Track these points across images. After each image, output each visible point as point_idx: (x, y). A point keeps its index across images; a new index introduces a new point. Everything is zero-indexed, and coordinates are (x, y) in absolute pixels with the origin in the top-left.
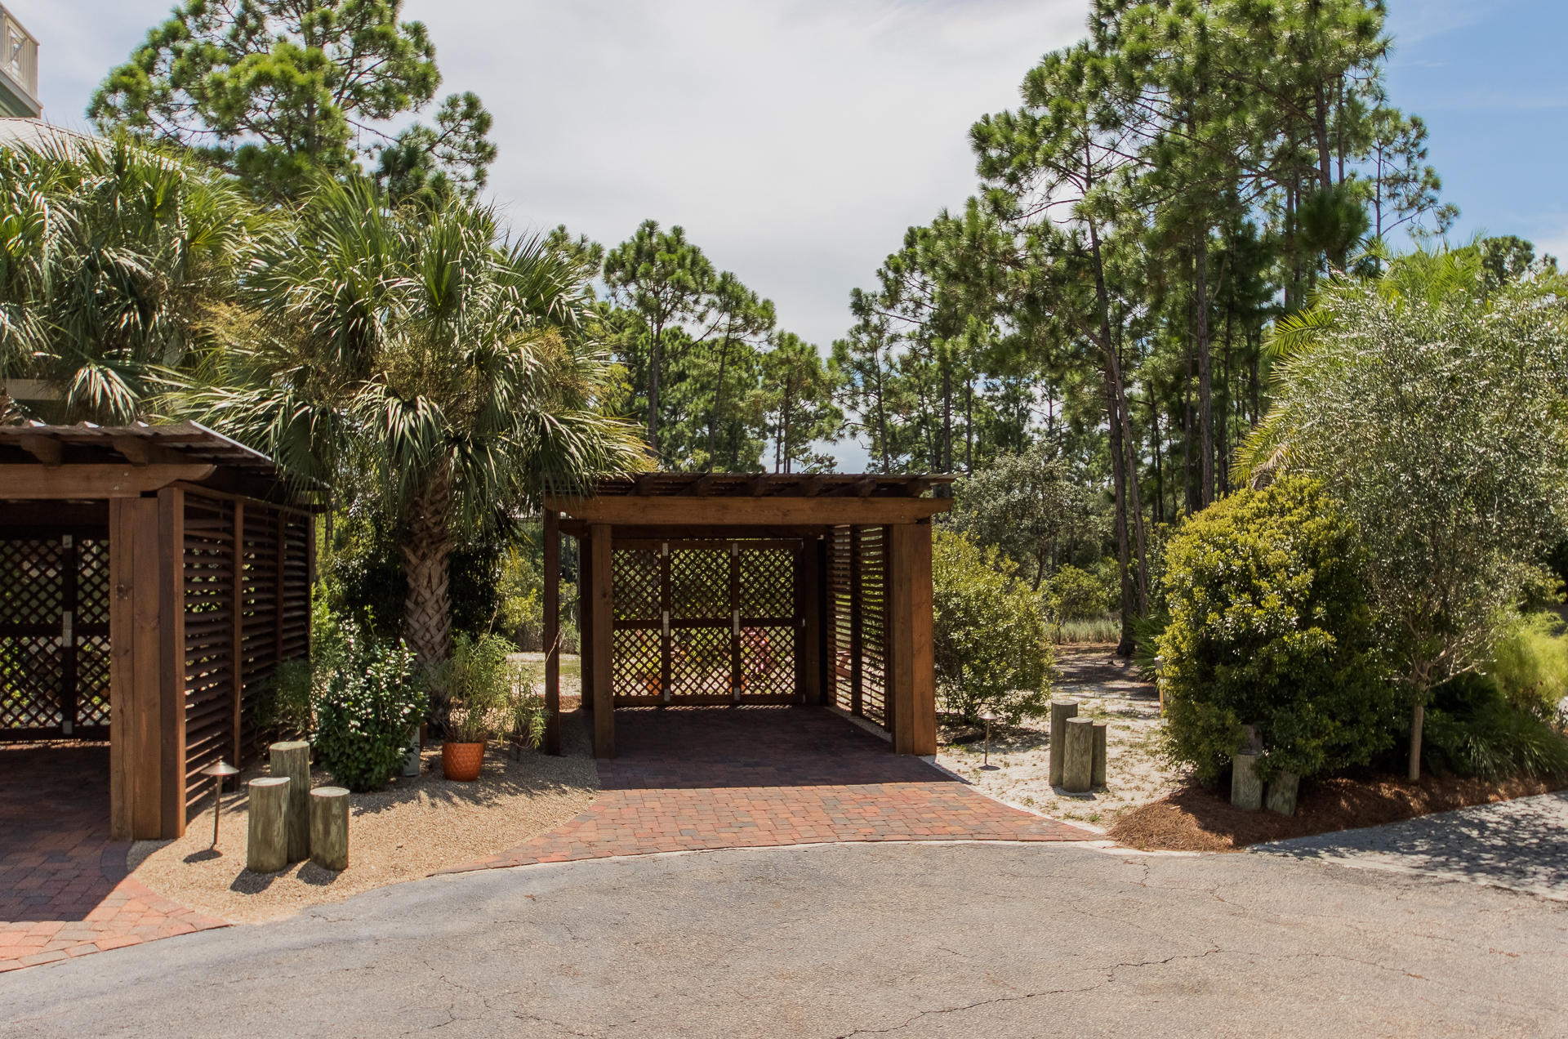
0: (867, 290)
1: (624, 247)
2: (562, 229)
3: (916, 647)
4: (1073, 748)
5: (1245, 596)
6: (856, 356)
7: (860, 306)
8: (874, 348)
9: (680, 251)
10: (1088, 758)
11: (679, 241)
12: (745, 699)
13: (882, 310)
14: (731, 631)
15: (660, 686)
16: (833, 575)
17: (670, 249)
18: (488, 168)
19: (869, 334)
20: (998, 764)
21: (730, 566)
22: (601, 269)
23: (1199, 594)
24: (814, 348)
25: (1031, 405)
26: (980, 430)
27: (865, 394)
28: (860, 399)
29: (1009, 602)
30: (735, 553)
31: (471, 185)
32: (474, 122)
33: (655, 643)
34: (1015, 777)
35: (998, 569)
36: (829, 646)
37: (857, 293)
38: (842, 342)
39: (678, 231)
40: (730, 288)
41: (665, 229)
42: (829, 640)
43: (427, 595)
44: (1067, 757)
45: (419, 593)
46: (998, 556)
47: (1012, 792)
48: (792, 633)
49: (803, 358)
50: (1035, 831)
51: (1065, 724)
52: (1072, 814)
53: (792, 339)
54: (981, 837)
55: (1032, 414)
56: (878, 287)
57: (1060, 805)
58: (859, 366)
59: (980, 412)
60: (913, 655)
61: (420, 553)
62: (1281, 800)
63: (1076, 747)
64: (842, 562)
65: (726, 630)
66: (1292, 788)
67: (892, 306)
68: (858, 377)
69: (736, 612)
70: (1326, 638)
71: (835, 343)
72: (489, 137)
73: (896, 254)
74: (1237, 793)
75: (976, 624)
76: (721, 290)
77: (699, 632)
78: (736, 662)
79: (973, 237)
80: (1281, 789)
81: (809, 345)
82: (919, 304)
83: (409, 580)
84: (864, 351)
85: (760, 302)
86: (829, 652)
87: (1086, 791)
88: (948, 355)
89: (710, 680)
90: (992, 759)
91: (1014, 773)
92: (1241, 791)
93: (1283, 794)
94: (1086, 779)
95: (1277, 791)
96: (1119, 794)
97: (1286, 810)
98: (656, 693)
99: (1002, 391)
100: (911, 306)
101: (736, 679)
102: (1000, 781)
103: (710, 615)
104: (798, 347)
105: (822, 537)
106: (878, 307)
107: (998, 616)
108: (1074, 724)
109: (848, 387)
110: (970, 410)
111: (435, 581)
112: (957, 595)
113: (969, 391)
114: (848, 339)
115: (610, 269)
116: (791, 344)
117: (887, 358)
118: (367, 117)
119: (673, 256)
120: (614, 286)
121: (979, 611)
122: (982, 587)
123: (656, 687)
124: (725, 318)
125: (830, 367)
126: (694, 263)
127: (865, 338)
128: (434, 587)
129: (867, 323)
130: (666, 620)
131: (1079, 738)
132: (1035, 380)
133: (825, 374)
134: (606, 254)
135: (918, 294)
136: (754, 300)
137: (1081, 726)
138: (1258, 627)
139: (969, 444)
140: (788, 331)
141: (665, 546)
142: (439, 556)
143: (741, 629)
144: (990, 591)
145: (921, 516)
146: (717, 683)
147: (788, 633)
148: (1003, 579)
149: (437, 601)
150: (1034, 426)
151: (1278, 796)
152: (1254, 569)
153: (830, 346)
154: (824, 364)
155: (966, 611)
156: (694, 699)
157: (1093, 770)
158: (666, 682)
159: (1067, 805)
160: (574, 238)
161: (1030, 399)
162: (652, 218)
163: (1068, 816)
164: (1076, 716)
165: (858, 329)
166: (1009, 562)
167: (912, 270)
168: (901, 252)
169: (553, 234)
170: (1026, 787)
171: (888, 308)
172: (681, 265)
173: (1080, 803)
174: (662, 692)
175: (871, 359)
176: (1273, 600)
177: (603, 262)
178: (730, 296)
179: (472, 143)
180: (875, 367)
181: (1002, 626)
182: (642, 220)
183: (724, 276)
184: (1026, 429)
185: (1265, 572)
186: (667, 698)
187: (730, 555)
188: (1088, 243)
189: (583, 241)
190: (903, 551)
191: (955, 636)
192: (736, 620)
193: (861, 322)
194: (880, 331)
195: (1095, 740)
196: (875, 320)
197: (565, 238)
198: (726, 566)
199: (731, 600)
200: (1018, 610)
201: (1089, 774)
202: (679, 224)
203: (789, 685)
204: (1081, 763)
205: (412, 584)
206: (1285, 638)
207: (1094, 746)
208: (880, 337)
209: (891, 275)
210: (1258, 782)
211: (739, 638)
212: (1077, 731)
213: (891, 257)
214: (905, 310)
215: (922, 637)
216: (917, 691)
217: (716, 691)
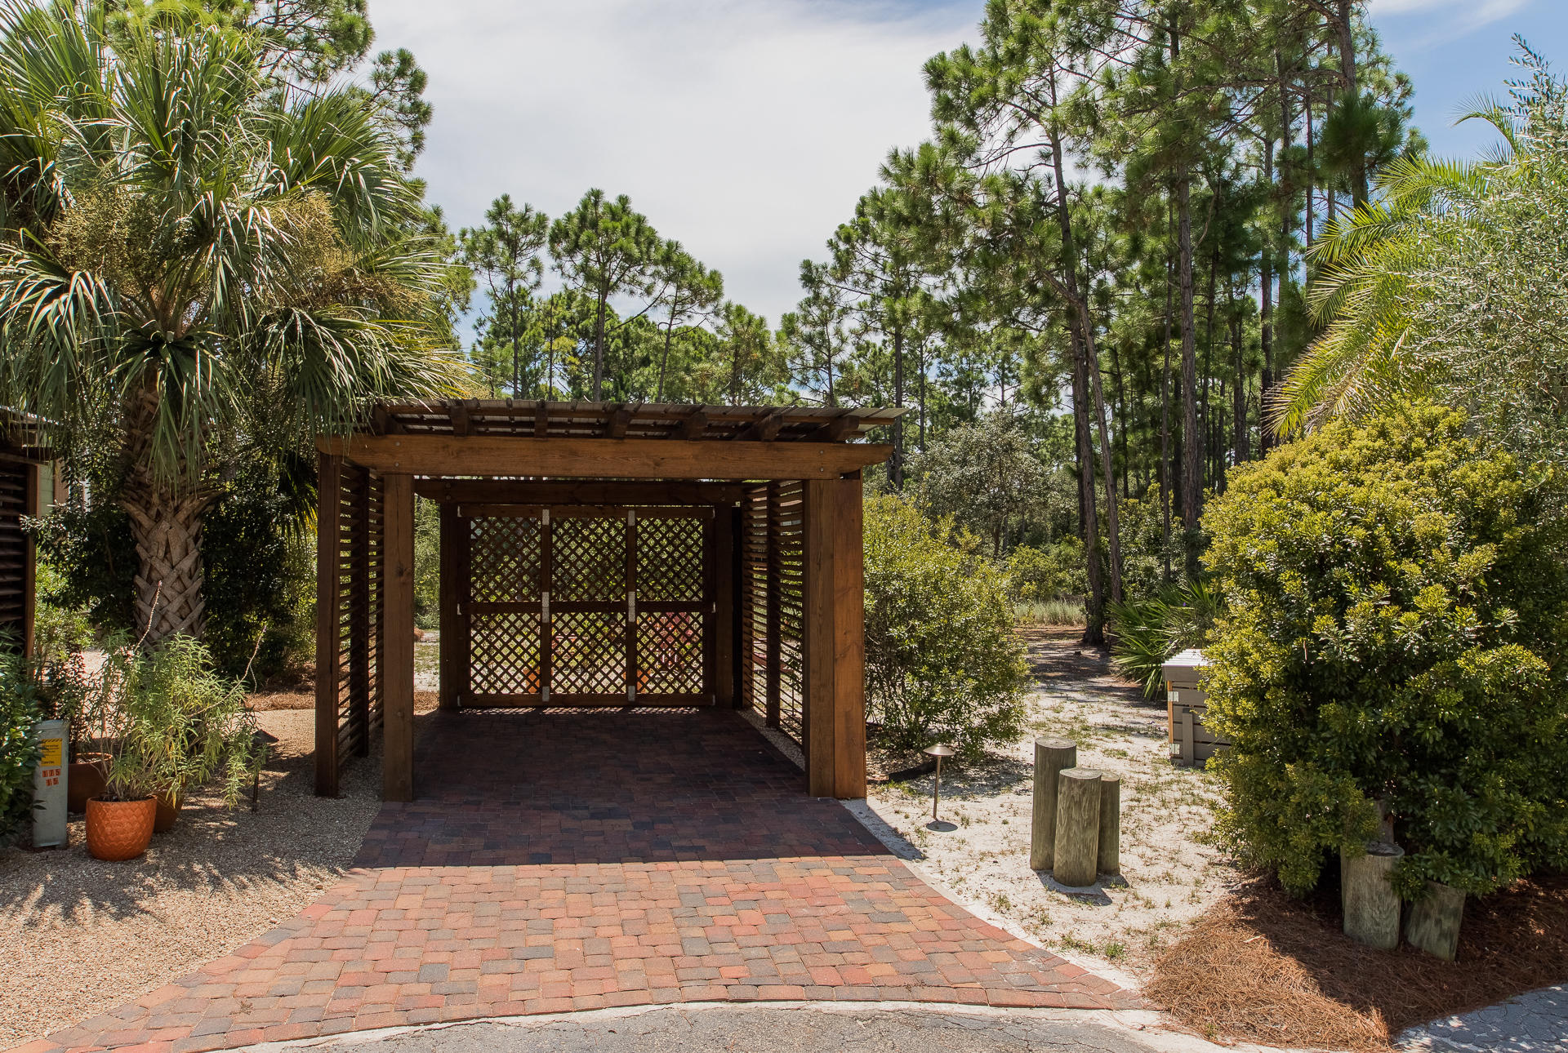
0: (816, 261)
1: (569, 217)
2: (506, 198)
3: (839, 648)
4: (1070, 818)
5: (1380, 588)
6: (806, 330)
7: (810, 277)
8: (824, 322)
9: (625, 218)
10: (1093, 834)
11: (624, 210)
12: (643, 700)
13: (833, 282)
14: (626, 617)
15: (538, 683)
16: (751, 551)
17: (614, 216)
18: (425, 129)
19: (820, 308)
20: (955, 820)
21: (625, 538)
22: (547, 239)
23: (1292, 584)
24: (762, 320)
25: (983, 390)
26: (933, 415)
27: (816, 369)
28: (810, 373)
29: (968, 587)
30: (631, 522)
31: (408, 148)
32: (409, 80)
33: (532, 631)
34: (979, 847)
35: (953, 542)
36: (745, 637)
37: (807, 265)
38: (792, 315)
39: (623, 200)
40: (675, 258)
41: (610, 197)
42: (745, 629)
43: (164, 569)
44: (1060, 831)
45: (152, 568)
46: (952, 529)
47: (975, 880)
48: (701, 619)
49: (752, 330)
50: (1016, 979)
51: (1056, 779)
52: (1076, 938)
53: (740, 311)
54: (924, 993)
55: (985, 399)
56: (828, 258)
57: (1052, 914)
58: (809, 340)
59: (932, 397)
60: (835, 660)
61: (153, 512)
62: (1434, 934)
63: (1075, 815)
64: (760, 535)
65: (620, 616)
66: (1454, 913)
67: (843, 279)
68: (808, 351)
69: (632, 595)
70: (1529, 662)
71: (784, 316)
72: (425, 97)
73: (848, 224)
74: (1357, 918)
75: (920, 615)
76: (666, 260)
77: (586, 617)
78: (632, 655)
79: (926, 169)
80: (1434, 913)
81: (757, 317)
82: (871, 277)
83: (139, 548)
84: (814, 324)
85: (707, 272)
86: (745, 644)
87: (1090, 884)
88: (899, 315)
89: (599, 676)
90: (947, 807)
91: (978, 838)
92: (1366, 915)
93: (1438, 922)
94: (1090, 866)
95: (1427, 916)
96: (1143, 891)
97: (1444, 950)
98: (533, 690)
99: (955, 376)
100: (863, 278)
101: (632, 674)
102: (955, 854)
103: (599, 598)
104: (746, 319)
105: (738, 504)
106: (828, 279)
107: (954, 606)
108: (1072, 781)
109: (798, 361)
110: (923, 395)
111: (176, 552)
112: (899, 577)
113: (923, 377)
114: (798, 312)
115: (554, 239)
116: (739, 315)
117: (838, 332)
118: (305, 80)
119: (617, 224)
120: (559, 256)
121: (928, 599)
122: (931, 566)
123: (532, 684)
124: (671, 290)
125: (779, 339)
126: (639, 232)
127: (815, 312)
128: (175, 559)
129: (817, 296)
130: (545, 602)
131: (1079, 804)
132: (988, 366)
133: (773, 346)
134: (551, 224)
135: (870, 267)
136: (701, 270)
137: (1084, 784)
138: (1405, 641)
139: (922, 428)
140: (735, 303)
141: (546, 514)
142: (182, 516)
143: (638, 614)
144: (942, 571)
145: (848, 468)
146: (609, 678)
147: (696, 619)
148: (959, 556)
149: (179, 578)
150: (986, 411)
151: (1429, 925)
152: (1388, 541)
153: (779, 319)
154: (773, 336)
155: (912, 598)
156: (579, 700)
157: (1100, 848)
158: (545, 678)
159: (1067, 914)
160: (518, 208)
161: (983, 384)
162: (597, 187)
163: (1069, 943)
164: (1073, 765)
165: (808, 302)
166: (968, 536)
167: (865, 241)
168: (853, 222)
169: (497, 204)
170: (995, 869)
171: (839, 280)
172: (625, 234)
173: (1084, 911)
174: (540, 690)
175: (822, 334)
176: (1434, 597)
177: (548, 231)
178: (676, 265)
179: (408, 104)
180: (825, 341)
181: (959, 620)
182: (587, 189)
183: (669, 245)
184: (978, 413)
185: (1408, 548)
186: (546, 698)
187: (626, 525)
188: (1052, 194)
189: (527, 210)
190: (823, 517)
191: (894, 632)
192: (632, 603)
193: (811, 295)
194: (831, 305)
195: (1103, 804)
196: (825, 292)
197: (508, 207)
198: (619, 539)
199: (625, 576)
200: (980, 598)
201: (1094, 859)
202: (625, 193)
203: (696, 683)
204: (1084, 841)
205: (143, 555)
206: (1461, 662)
207: (1102, 813)
208: (831, 311)
209: (843, 246)
210: (1396, 902)
211: (635, 627)
212: (1076, 791)
213: (842, 227)
214: (856, 283)
215: (847, 634)
216: (839, 709)
217: (606, 689)
